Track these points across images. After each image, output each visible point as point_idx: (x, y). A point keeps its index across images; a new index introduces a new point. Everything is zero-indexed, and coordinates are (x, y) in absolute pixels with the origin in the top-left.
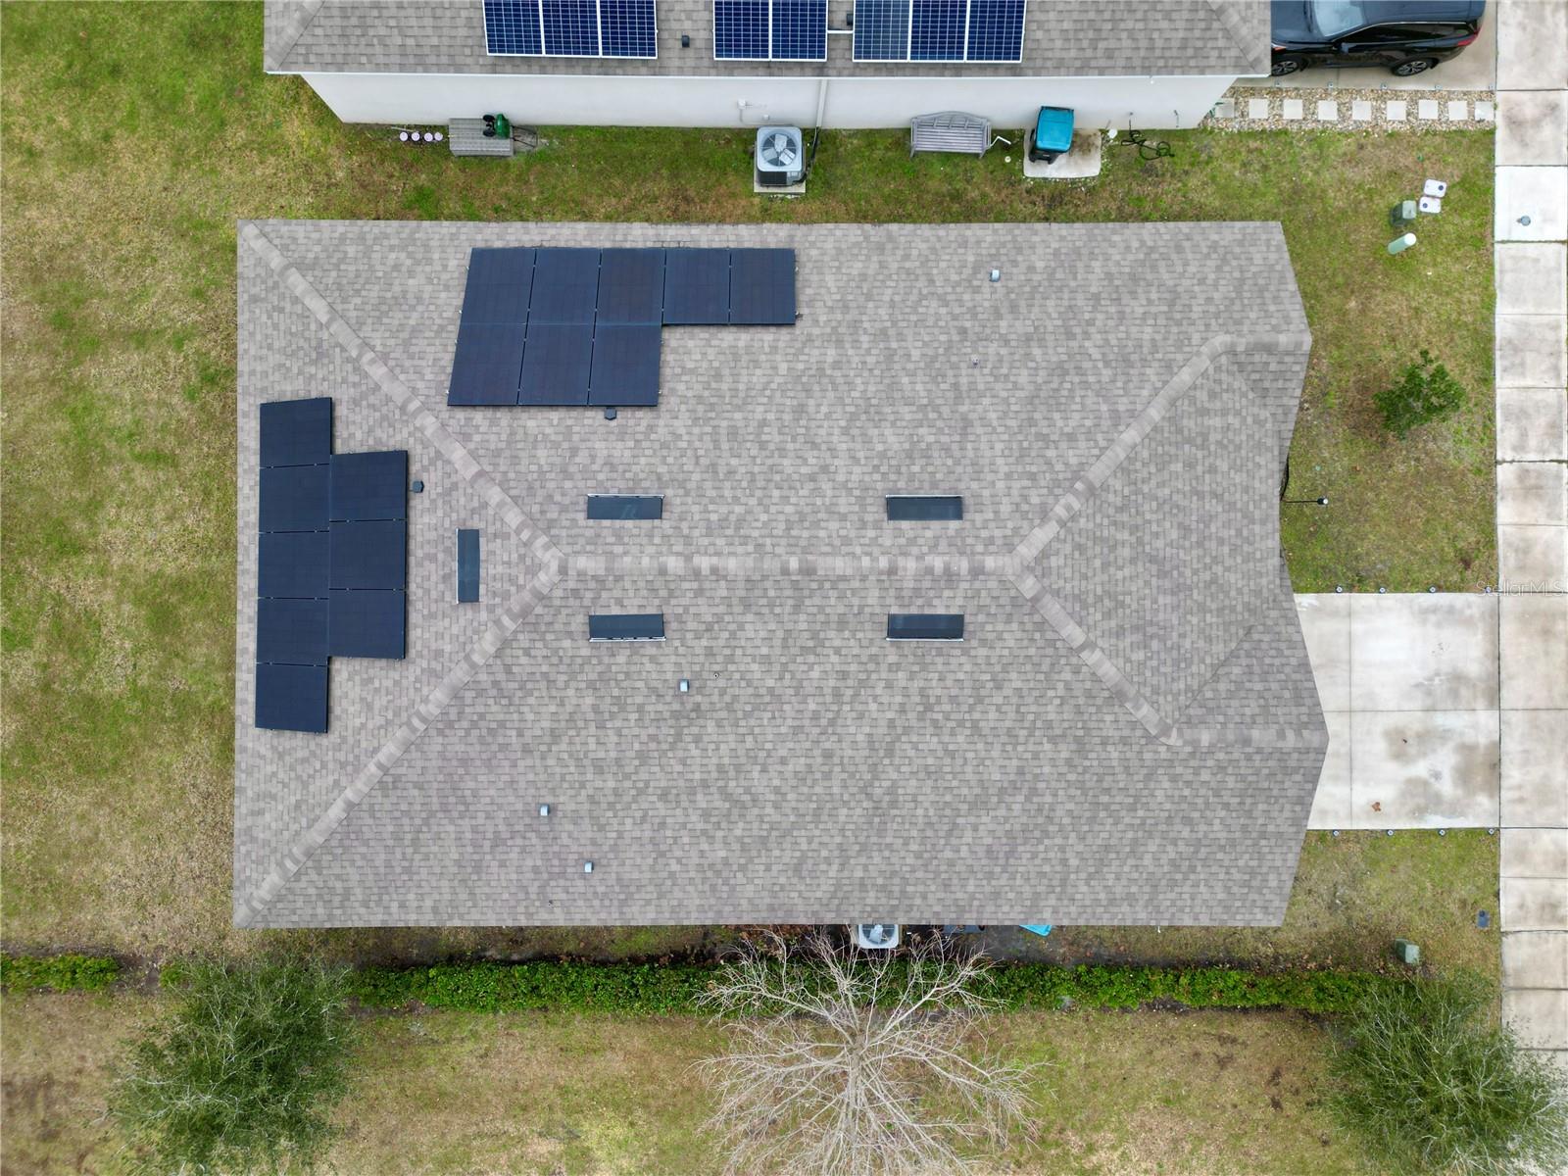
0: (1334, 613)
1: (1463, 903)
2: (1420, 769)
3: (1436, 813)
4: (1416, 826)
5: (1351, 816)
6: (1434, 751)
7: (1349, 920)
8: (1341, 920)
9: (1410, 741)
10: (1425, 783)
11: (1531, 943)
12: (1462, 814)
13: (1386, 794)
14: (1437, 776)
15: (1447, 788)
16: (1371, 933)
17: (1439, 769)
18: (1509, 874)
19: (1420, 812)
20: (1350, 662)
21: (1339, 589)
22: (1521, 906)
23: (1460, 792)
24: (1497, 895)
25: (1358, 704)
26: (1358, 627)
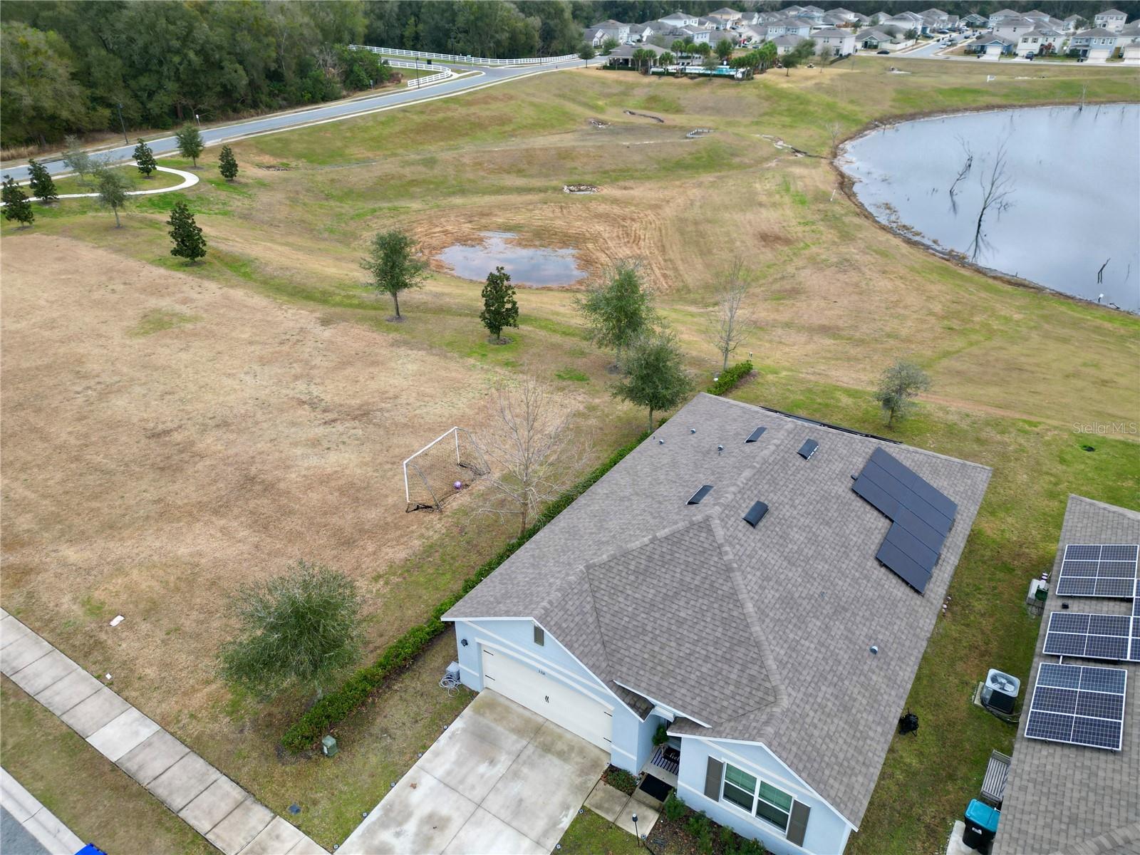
0: (545, 834)
1: (315, 803)
2: (411, 827)
3: (379, 819)
4: (383, 802)
5: (422, 769)
6: (414, 843)
7: (371, 735)
8: (375, 730)
9: (432, 831)
10: (400, 824)
11: (254, 828)
12: (363, 835)
13: (416, 797)
14: (398, 834)
15: (386, 836)
16: (354, 741)
17: (401, 838)
18: (303, 841)
19: (388, 810)
20: (508, 824)
21: (559, 847)
22: (278, 837)
23: (376, 842)
24: (298, 827)
25: (480, 812)
26: (526, 843)
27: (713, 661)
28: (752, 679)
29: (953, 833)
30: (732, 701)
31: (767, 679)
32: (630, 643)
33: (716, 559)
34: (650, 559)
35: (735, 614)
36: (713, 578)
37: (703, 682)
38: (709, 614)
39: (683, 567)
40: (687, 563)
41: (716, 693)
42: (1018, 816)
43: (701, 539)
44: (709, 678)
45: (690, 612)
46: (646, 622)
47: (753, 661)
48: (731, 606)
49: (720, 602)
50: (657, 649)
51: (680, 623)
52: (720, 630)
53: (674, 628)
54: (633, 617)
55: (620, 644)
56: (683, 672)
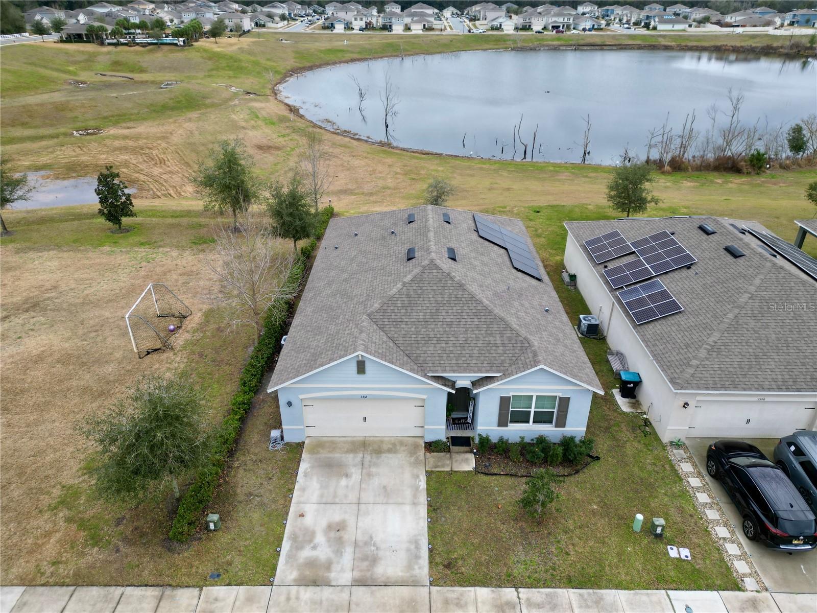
0: (415, 496)
1: (230, 564)
2: (320, 538)
3: (291, 547)
4: (286, 536)
5: (299, 503)
6: (330, 546)
7: (240, 502)
8: (241, 497)
9: (338, 533)
10: (311, 541)
11: (189, 605)
12: (287, 562)
13: (308, 520)
14: (314, 548)
15: (306, 553)
16: (229, 512)
17: (319, 548)
18: (240, 591)
19: (294, 538)
20: (387, 504)
21: (429, 499)
22: (216, 600)
23: (301, 561)
24: (229, 585)
25: (363, 507)
26: (407, 508)
27: (482, 338)
28: (510, 339)
29: (615, 396)
30: (505, 355)
31: (518, 335)
32: (425, 348)
33: (451, 282)
34: (408, 296)
35: (479, 308)
36: (455, 293)
37: (483, 352)
38: (464, 314)
39: (432, 293)
40: (434, 291)
41: (494, 355)
42: (663, 356)
43: (434, 274)
44: (485, 349)
45: (452, 317)
46: (428, 333)
47: (505, 329)
48: (475, 305)
49: (467, 305)
50: (443, 345)
51: (450, 325)
52: (476, 320)
53: (447, 329)
54: (417, 333)
55: (418, 352)
56: (467, 352)
